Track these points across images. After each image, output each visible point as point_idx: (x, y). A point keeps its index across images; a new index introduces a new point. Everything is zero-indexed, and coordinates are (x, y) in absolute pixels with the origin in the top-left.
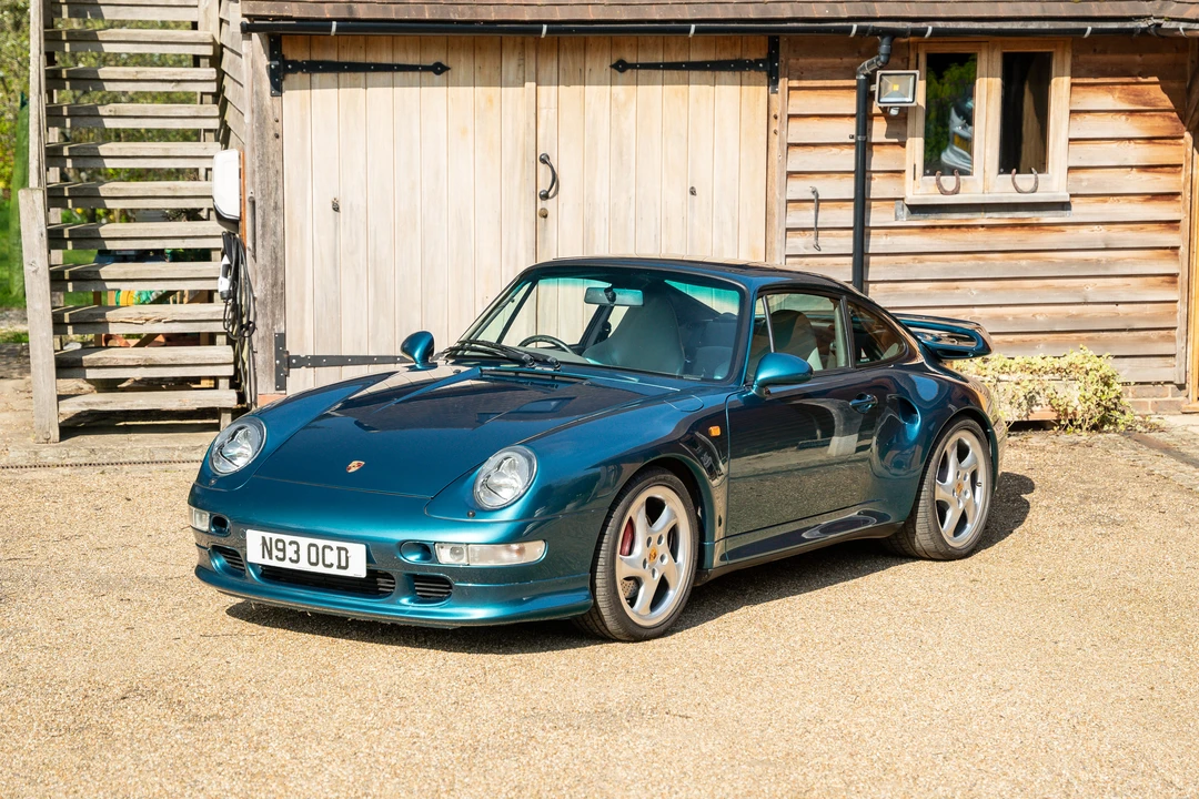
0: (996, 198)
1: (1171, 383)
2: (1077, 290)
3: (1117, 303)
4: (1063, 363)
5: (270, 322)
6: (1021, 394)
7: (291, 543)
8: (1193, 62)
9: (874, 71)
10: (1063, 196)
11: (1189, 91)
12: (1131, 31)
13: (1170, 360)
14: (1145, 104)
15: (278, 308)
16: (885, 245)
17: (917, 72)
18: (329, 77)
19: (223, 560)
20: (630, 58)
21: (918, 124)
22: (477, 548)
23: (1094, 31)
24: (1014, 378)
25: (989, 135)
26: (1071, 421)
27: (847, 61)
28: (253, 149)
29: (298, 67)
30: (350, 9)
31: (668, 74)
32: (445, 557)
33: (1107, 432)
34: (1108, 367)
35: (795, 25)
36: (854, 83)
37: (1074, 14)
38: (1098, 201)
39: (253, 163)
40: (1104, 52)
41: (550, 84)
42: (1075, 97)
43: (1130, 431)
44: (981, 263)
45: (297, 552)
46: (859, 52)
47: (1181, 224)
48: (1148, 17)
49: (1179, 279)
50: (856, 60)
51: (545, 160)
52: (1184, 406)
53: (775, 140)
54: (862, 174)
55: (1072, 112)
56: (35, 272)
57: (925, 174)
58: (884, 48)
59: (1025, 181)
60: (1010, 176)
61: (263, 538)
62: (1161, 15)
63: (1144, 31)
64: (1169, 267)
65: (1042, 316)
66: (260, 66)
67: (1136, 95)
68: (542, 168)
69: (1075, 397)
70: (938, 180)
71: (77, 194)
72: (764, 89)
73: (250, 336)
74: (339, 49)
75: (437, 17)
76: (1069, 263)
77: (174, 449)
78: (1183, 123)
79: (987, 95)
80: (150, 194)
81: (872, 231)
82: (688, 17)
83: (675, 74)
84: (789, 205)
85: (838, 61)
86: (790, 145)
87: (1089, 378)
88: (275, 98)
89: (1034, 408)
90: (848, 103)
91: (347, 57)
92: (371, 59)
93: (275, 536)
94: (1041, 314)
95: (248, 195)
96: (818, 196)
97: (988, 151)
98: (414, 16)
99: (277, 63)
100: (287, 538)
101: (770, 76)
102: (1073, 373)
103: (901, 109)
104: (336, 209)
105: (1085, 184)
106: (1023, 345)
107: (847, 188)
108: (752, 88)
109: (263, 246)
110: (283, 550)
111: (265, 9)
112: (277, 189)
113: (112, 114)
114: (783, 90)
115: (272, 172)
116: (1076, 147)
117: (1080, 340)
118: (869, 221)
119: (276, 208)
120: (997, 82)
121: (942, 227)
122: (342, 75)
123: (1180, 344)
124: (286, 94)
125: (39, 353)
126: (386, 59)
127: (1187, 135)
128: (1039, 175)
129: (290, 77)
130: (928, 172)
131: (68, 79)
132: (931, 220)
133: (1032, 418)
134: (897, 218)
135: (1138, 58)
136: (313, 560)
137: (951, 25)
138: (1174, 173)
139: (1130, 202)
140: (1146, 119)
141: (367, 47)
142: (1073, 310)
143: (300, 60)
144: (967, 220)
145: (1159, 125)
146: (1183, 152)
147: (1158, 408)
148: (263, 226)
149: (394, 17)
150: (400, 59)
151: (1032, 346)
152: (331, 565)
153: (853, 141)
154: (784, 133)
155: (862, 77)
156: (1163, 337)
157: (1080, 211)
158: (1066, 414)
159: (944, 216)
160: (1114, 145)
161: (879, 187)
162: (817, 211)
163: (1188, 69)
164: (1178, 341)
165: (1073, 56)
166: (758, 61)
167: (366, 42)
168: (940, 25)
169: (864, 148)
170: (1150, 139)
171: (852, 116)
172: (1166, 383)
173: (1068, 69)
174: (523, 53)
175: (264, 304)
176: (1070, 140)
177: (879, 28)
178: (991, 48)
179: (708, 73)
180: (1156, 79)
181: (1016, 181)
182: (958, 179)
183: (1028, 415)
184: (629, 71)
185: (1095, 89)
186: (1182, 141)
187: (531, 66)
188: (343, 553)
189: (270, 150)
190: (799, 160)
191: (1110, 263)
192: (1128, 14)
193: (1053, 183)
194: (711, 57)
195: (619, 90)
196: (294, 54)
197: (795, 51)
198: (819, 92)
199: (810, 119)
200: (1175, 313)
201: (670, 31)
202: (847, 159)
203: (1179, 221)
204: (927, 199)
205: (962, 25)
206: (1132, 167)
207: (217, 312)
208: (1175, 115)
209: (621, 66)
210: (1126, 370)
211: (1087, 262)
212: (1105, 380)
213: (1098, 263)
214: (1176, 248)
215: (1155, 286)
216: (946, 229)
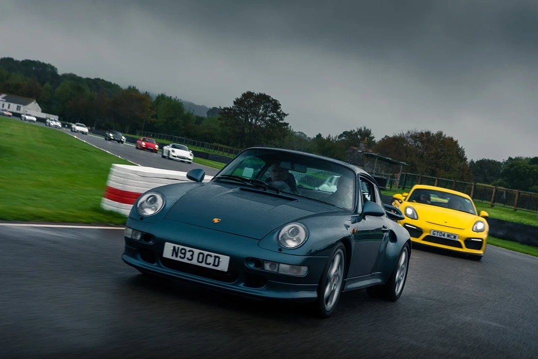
61: (174, 247)
93: (181, 247)
110: (185, 254)
136: (200, 260)
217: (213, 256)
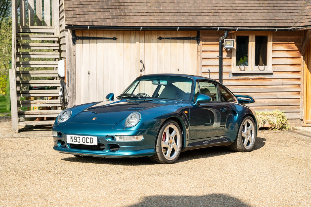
0: (254, 72)
1: (299, 119)
2: (275, 95)
3: (285, 99)
4: (272, 113)
5: (72, 102)
6: (262, 120)
7: (78, 137)
8: (303, 38)
9: (223, 40)
10: (271, 71)
11: (302, 45)
12: (287, 30)
13: (299, 113)
14: (291, 49)
15: (74, 99)
16: (227, 84)
17: (234, 40)
18: (87, 41)
19: (61, 144)
20: (162, 36)
21: (234, 53)
22: (126, 137)
23: (278, 30)
24: (260, 116)
25: (252, 56)
26: (274, 128)
27: (216, 37)
28: (68, 59)
29: (79, 38)
30: (93, 23)
31: (172, 40)
32: (118, 139)
33: (284, 130)
34: (283, 114)
35: (204, 28)
36: (218, 43)
37: (273, 26)
38: (280, 73)
39: (68, 62)
40: (281, 36)
41: (142, 43)
42: (274, 47)
43: (289, 130)
44: (251, 88)
45: (80, 140)
46: (220, 35)
47: (301, 79)
48: (291, 27)
49: (301, 93)
50: (219, 37)
51: (141, 62)
52: (303, 125)
53: (199, 57)
54: (221, 66)
55: (273, 50)
56: (13, 89)
57: (236, 66)
58: (226, 34)
59: (262, 68)
60: (258, 66)
61: (71, 137)
62: (295, 26)
63: (291, 30)
64: (298, 90)
65: (266, 102)
66: (70, 38)
67: (289, 47)
68: (140, 63)
69: (275, 121)
70: (240, 67)
71: (24, 73)
72: (196, 44)
73: (67, 106)
74: (90, 34)
75: (114, 25)
76: (273, 88)
77: (47, 134)
78: (301, 53)
79: (252, 46)
80: (42, 73)
81: (224, 80)
82: (177, 26)
83: (174, 40)
84: (203, 73)
85: (214, 37)
86: (203, 58)
87: (279, 116)
88: (74, 46)
89: (265, 124)
90: (217, 48)
91: (92, 36)
92: (98, 36)
93: (74, 136)
94: (266, 101)
95: (67, 70)
96: (210, 71)
97: (252, 60)
98: (108, 25)
99: (74, 37)
100: (77, 136)
101: (197, 41)
102: (275, 115)
103: (230, 49)
104: (89, 74)
105: (276, 68)
106: (262, 109)
107: (217, 69)
108: (193, 44)
109: (70, 83)
110: (76, 139)
111: (71, 23)
112: (74, 69)
113: (33, 54)
114: (201, 45)
115: (73, 64)
116: (274, 59)
117: (276, 108)
118: (222, 78)
119: (74, 73)
120: (254, 43)
121: (241, 79)
122: (90, 40)
123: (301, 109)
124: (76, 45)
125: (14, 110)
126: (101, 36)
127: (302, 57)
128: (265, 66)
129: (77, 41)
130: (237, 65)
131: (22, 46)
132: (238, 77)
133: (264, 127)
134: (230, 77)
135: (289, 37)
136: (84, 141)
137: (243, 28)
138: (299, 66)
139: (288, 73)
140: (292, 52)
141: (97, 33)
142: (274, 100)
143: (80, 36)
144: (247, 77)
145: (295, 54)
146: (301, 61)
147: (296, 125)
148: (71, 78)
149: (103, 25)
150: (105, 36)
151: (264, 109)
152: (88, 143)
153: (218, 57)
154: (201, 55)
155: (220, 41)
156: (297, 107)
157: (275, 75)
158: (273, 126)
159: (241, 76)
160: (284, 59)
161: (225, 69)
162: (210, 75)
163: (302, 40)
164: (301, 108)
165: (273, 37)
166: (194, 37)
167: (97, 32)
168: (240, 28)
169: (221, 59)
170: (292, 58)
171: (218, 51)
172: (298, 119)
173: (272, 40)
174: (136, 35)
175: (70, 97)
176: (273, 58)
177: (225, 29)
178: (253, 34)
179: (182, 40)
180: (294, 43)
181: (259, 68)
182: (245, 67)
183: (263, 126)
184: (162, 40)
185: (278, 45)
186: (300, 58)
187: (138, 38)
188: (91, 139)
189: (72, 59)
190: (205, 62)
191: (283, 88)
192: (286, 26)
193: (268, 68)
194: (183, 36)
195: (160, 44)
196: (79, 35)
197: (204, 35)
198: (210, 45)
199: (208, 52)
200: (300, 101)
201: (172, 29)
202: (217, 62)
203: (300, 78)
204: (237, 72)
205: (245, 28)
206: (288, 64)
207: (59, 101)
208: (299, 52)
209: (160, 38)
210: (288, 116)
211: (277, 88)
212: (283, 117)
213: (280, 88)
214: (300, 85)
215: (295, 94)
216: (242, 80)
217: (89, 138)
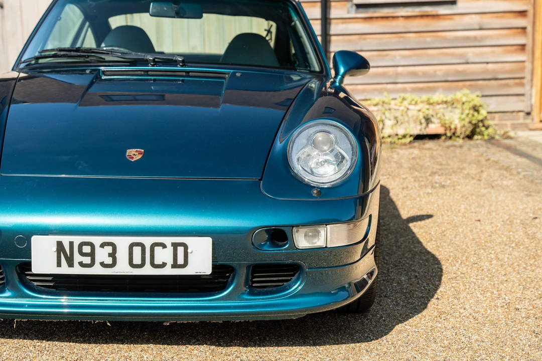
1: (522, 111)
2: (461, 55)
3: (488, 63)
4: (449, 99)
6: (421, 117)
13: (521, 98)
16: (342, 29)
24: (418, 107)
26: (454, 134)
33: (477, 139)
34: (477, 101)
43: (491, 139)
44: (402, 39)
47: (528, 13)
49: (526, 47)
52: (531, 125)
64: (521, 40)
65: (439, 72)
69: (457, 119)
76: (457, 39)
81: (332, 21)
87: (465, 106)
89: (430, 126)
94: (440, 70)
102: (455, 104)
106: (428, 90)
117: (464, 86)
118: (330, 15)
121: (377, 18)
132: (370, 13)
133: (428, 132)
134: (348, 12)
142: (460, 67)
144: (392, 13)
147: (514, 127)
151: (434, 90)
156: (516, 83)
157: (463, 6)
158: (451, 130)
159: (377, 11)
164: (526, 86)
172: (519, 111)
183: (426, 130)
191: (483, 38)
200: (524, 68)
203: (527, 11)
210: (493, 104)
211: (467, 38)
212: (476, 109)
213: (475, 38)
214: (524, 29)
215: (511, 52)
216: (379, 19)
